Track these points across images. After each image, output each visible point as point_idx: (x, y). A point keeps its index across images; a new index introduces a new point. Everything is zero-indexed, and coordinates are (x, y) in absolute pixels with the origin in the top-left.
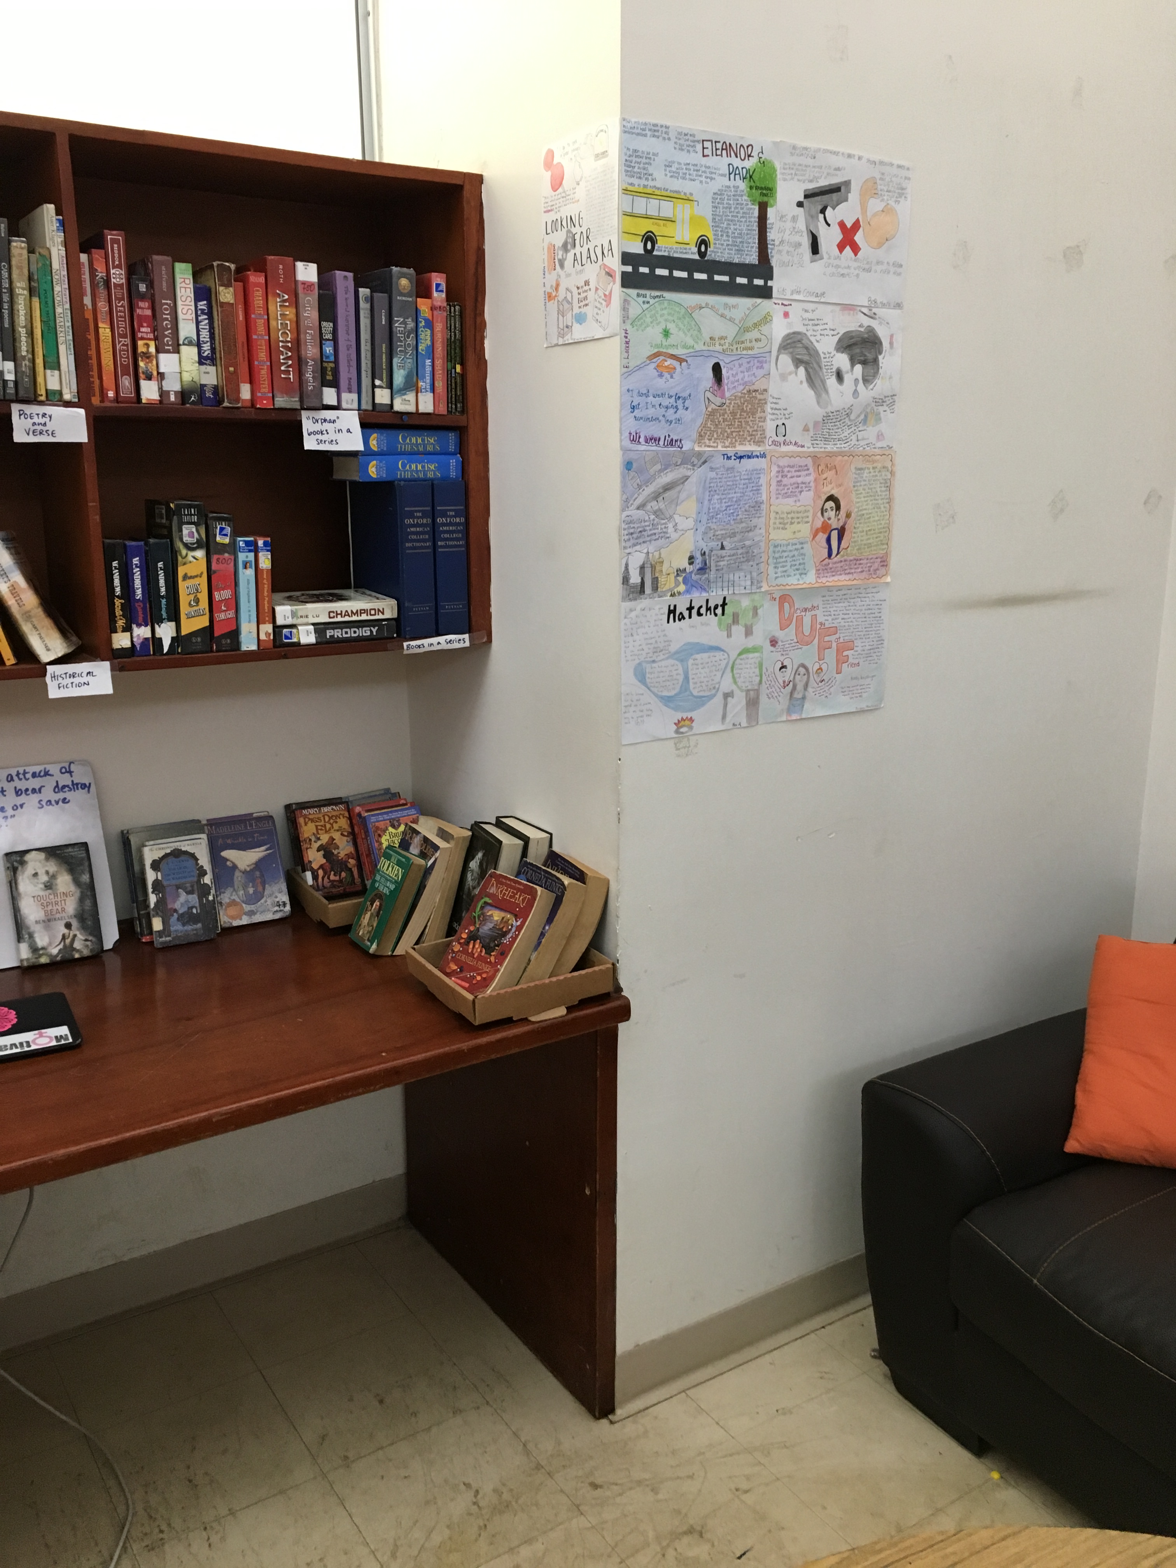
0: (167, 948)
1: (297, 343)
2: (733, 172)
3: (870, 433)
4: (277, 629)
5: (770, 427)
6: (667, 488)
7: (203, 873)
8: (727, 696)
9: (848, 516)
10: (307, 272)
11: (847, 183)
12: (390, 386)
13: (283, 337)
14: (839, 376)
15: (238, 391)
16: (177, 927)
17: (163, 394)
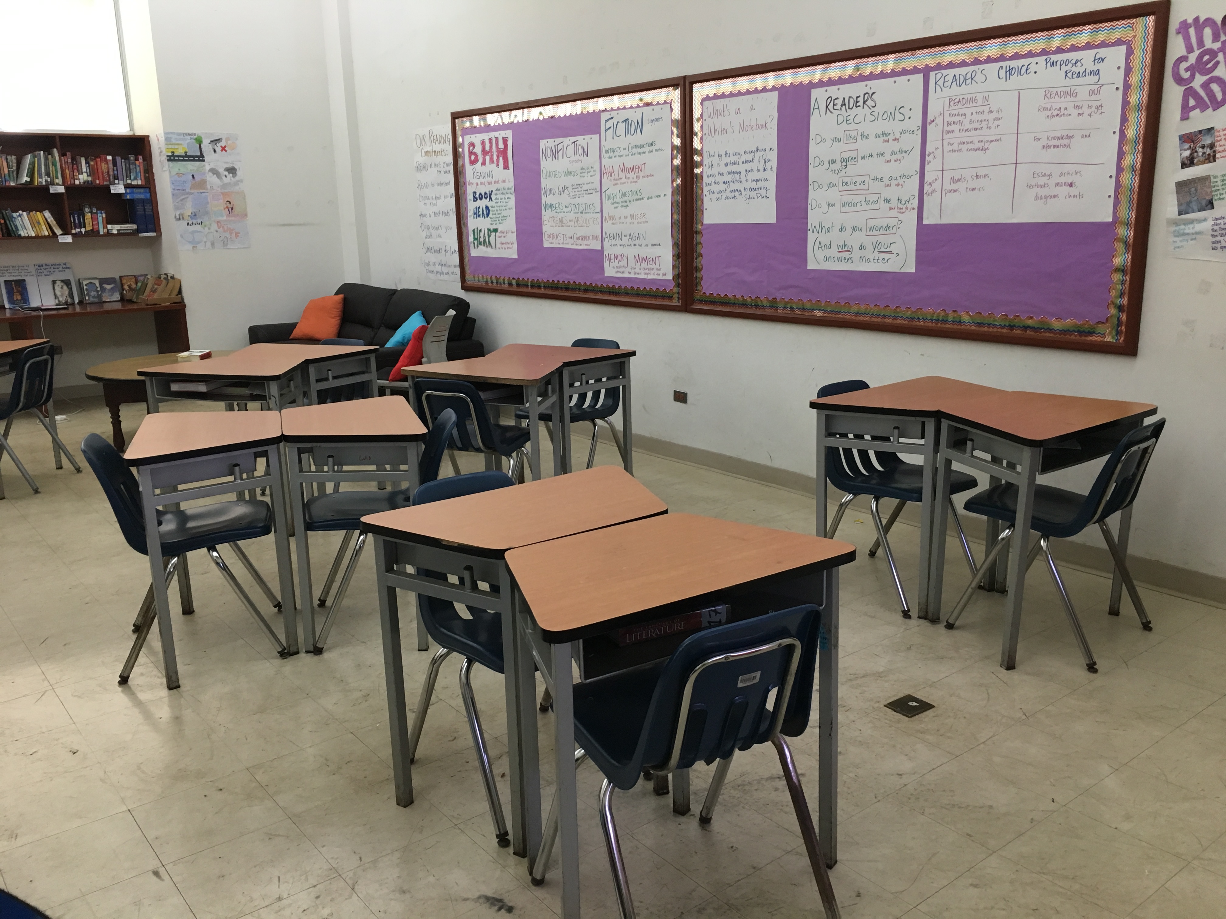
0: (89, 303)
1: (108, 172)
2: (191, 139)
3: (237, 188)
4: (108, 230)
5: (208, 187)
6: (184, 199)
7: (97, 288)
8: (205, 242)
9: (233, 205)
10: (109, 158)
11: (221, 139)
12: (130, 179)
13: (105, 170)
14: (226, 176)
15: (96, 181)
16: (92, 299)
17: (80, 183)
